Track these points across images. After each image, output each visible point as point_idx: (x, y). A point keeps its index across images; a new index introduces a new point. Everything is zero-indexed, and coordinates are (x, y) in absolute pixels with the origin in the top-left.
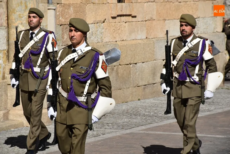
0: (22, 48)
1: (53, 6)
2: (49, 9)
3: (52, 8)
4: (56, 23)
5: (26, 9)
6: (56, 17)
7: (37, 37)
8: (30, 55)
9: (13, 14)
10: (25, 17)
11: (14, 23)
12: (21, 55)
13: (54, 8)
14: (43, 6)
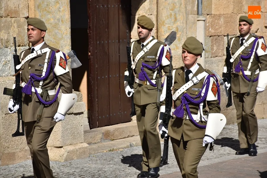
0: (233, 54)
1: (203, 17)
2: (198, 20)
3: (201, 19)
4: (205, 34)
5: (175, 22)
6: (206, 28)
7: (247, 42)
8: (240, 60)
9: (163, 26)
10: (174, 29)
11: (163, 36)
12: (232, 60)
13: (204, 19)
14: (192, 17)
